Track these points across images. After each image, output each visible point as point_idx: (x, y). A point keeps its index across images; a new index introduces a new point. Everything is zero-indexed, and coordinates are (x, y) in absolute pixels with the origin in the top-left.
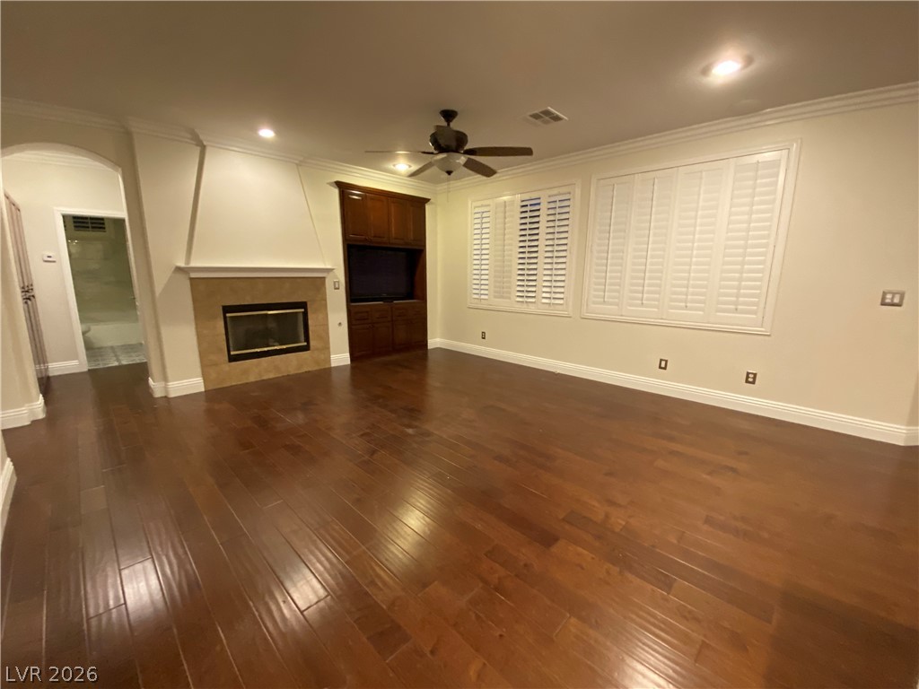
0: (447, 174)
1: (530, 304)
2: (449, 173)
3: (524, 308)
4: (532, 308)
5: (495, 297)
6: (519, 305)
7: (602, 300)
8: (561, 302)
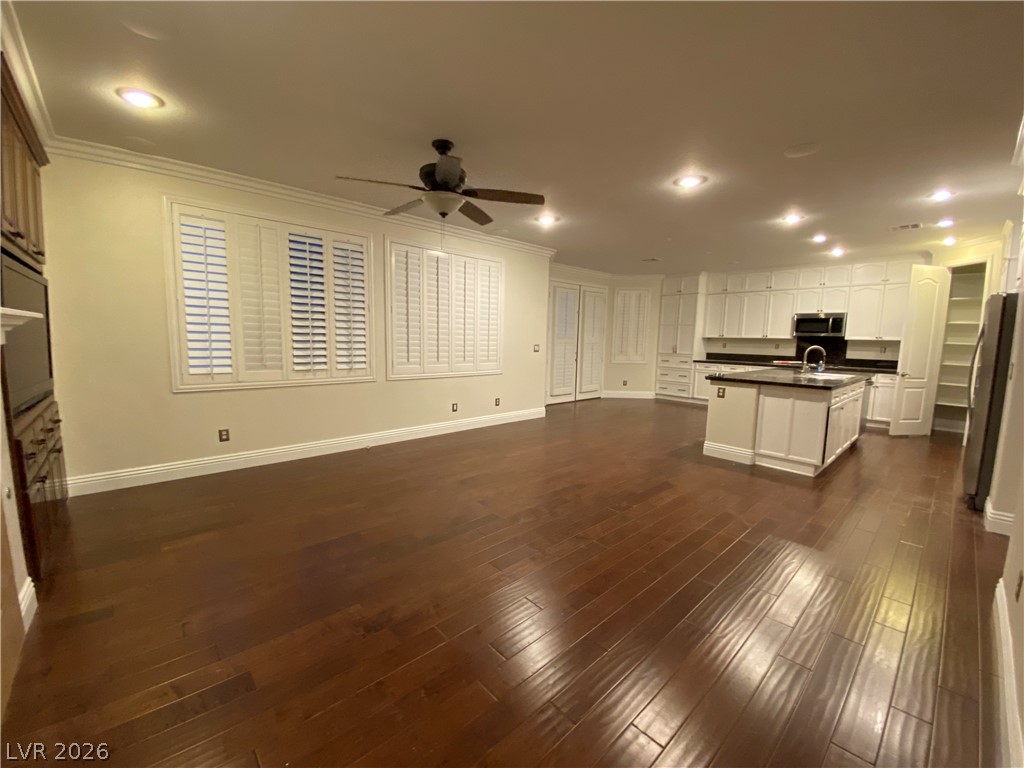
0: (440, 217)
1: (318, 373)
2: (444, 215)
3: (309, 378)
4: (321, 378)
5: (249, 368)
6: (299, 376)
7: (406, 360)
8: (363, 366)
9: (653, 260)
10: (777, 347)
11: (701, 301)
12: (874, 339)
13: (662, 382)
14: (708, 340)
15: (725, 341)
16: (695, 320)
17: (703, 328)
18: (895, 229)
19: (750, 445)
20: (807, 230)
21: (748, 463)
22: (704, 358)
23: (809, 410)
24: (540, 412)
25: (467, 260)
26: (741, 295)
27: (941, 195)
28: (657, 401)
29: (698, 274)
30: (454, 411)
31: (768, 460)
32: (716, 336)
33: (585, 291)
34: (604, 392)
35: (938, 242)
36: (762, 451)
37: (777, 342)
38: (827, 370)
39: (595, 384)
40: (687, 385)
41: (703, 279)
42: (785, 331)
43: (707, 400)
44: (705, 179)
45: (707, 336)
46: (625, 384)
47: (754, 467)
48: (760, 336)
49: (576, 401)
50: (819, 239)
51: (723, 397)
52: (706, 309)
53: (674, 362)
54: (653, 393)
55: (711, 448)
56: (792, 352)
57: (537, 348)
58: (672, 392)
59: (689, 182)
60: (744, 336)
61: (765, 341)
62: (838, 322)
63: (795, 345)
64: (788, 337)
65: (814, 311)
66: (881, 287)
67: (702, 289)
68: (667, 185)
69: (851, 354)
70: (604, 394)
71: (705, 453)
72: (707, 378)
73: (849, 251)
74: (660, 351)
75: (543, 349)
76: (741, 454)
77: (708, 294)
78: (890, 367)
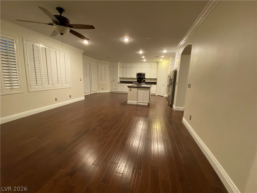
2: (62, 34)
7: (36, 84)
8: (17, 87)
9: (109, 57)
10: (134, 80)
11: (119, 69)
12: (150, 78)
13: (111, 88)
14: (120, 78)
15: (123, 78)
16: (118, 73)
17: (119, 75)
18: (155, 57)
19: (137, 100)
20: (142, 55)
21: (136, 104)
22: (120, 82)
23: (146, 92)
24: (83, 98)
25: (57, 50)
26: (127, 68)
27: (165, 51)
28: (110, 93)
29: (118, 62)
30: (56, 100)
31: (140, 103)
32: (122, 77)
33: (91, 64)
34: (97, 91)
35: (160, 60)
36: (139, 101)
37: (134, 79)
38: (145, 84)
39: (96, 90)
40: (117, 88)
41: (119, 63)
42: (135, 76)
43: (128, 92)
44: (130, 40)
45: (120, 77)
46: (103, 89)
47: (137, 105)
48: (131, 77)
49: (91, 94)
50: (143, 57)
51: (131, 91)
52: (120, 71)
53: (114, 83)
54: (109, 91)
55: (129, 102)
56: (136, 81)
57: (81, 80)
58: (114, 90)
59: (126, 40)
60: (128, 77)
61: (132, 78)
62: (144, 75)
63: (137, 79)
64: (136, 77)
65: (140, 72)
66: (150, 68)
67: (119, 66)
68: (121, 40)
69: (146, 81)
70: (98, 92)
71: (128, 103)
72: (128, 87)
73: (147, 60)
74: (110, 80)
75: (82, 79)
76: (135, 102)
77: (120, 67)
78: (155, 83)
